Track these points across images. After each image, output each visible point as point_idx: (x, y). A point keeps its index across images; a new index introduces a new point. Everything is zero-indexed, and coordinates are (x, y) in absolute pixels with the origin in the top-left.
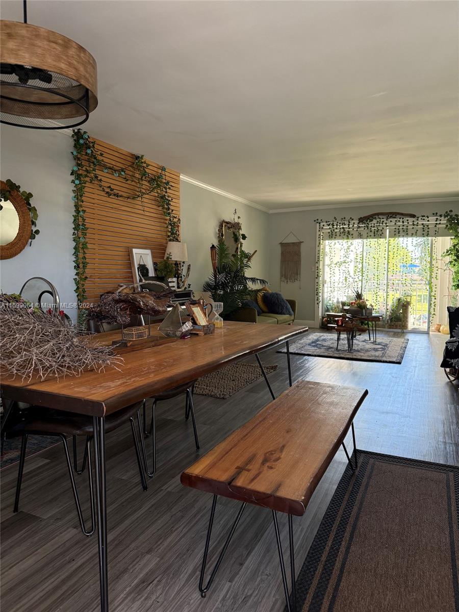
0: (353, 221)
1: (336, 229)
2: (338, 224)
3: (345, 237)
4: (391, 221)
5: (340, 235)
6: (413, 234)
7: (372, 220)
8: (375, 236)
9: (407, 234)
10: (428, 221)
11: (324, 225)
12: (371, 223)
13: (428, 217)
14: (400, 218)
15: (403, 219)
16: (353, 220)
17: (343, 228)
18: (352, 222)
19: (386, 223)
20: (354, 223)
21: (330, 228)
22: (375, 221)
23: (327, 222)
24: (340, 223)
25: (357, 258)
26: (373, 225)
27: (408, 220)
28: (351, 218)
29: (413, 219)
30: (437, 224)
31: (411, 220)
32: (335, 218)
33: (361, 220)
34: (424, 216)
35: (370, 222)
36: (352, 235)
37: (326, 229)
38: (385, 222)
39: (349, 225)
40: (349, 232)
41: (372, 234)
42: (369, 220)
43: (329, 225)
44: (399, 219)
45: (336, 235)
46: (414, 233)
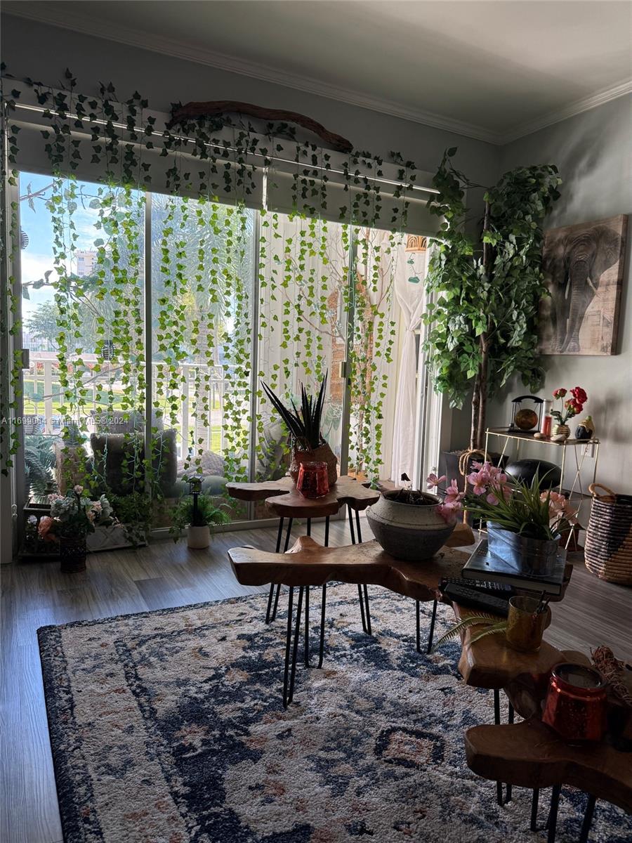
0: (147, 113)
1: (79, 125)
2: (85, 105)
3: (118, 168)
4: (279, 148)
5: (95, 159)
6: (344, 209)
7: (219, 127)
8: (228, 189)
9: (324, 205)
10: (380, 174)
11: (16, 94)
12: (212, 136)
13: (380, 163)
14: (307, 145)
15: (314, 148)
16: (145, 104)
17: (109, 130)
18: (143, 115)
19: (264, 152)
20: (152, 120)
21: (47, 115)
22: (226, 134)
23: (29, 82)
24: (93, 105)
25: (167, 266)
26: (221, 147)
27: (327, 157)
28: (137, 96)
29: (344, 158)
30: (400, 188)
31: (337, 158)
32: (68, 75)
33: (181, 116)
34: (368, 155)
35: (211, 130)
36: (146, 167)
37: (31, 116)
38: (259, 146)
39: (131, 123)
40: (130, 153)
41: (218, 179)
42: (207, 124)
43: (42, 100)
44: (303, 148)
45: (76, 155)
46: (351, 209)
